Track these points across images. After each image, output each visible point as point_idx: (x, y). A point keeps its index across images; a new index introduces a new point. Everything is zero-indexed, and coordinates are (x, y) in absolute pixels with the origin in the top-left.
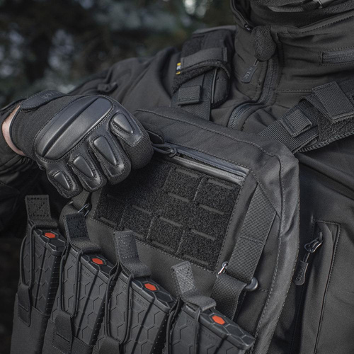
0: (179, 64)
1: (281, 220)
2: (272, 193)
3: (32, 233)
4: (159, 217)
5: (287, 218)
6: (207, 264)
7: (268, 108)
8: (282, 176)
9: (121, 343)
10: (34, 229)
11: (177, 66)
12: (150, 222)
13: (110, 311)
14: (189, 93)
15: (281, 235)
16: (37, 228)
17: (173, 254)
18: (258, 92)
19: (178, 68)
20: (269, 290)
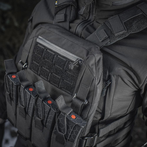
0: (56, 2)
1: (95, 79)
2: (92, 69)
3: (7, 76)
4: (52, 73)
5: (98, 78)
6: (70, 92)
7: (92, 23)
8: (96, 62)
9: (41, 120)
10: (7, 74)
11: (55, 3)
12: (49, 74)
13: (37, 109)
14: (60, 17)
15: (96, 85)
16: (9, 74)
17: (57, 87)
18: (88, 15)
19: (56, 4)
20: (92, 104)
